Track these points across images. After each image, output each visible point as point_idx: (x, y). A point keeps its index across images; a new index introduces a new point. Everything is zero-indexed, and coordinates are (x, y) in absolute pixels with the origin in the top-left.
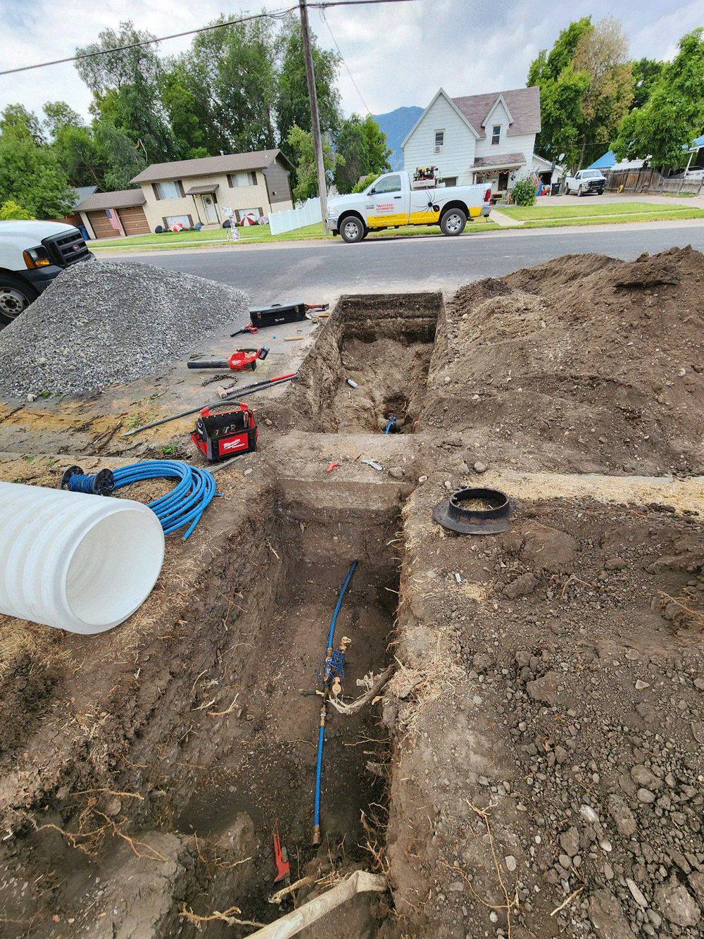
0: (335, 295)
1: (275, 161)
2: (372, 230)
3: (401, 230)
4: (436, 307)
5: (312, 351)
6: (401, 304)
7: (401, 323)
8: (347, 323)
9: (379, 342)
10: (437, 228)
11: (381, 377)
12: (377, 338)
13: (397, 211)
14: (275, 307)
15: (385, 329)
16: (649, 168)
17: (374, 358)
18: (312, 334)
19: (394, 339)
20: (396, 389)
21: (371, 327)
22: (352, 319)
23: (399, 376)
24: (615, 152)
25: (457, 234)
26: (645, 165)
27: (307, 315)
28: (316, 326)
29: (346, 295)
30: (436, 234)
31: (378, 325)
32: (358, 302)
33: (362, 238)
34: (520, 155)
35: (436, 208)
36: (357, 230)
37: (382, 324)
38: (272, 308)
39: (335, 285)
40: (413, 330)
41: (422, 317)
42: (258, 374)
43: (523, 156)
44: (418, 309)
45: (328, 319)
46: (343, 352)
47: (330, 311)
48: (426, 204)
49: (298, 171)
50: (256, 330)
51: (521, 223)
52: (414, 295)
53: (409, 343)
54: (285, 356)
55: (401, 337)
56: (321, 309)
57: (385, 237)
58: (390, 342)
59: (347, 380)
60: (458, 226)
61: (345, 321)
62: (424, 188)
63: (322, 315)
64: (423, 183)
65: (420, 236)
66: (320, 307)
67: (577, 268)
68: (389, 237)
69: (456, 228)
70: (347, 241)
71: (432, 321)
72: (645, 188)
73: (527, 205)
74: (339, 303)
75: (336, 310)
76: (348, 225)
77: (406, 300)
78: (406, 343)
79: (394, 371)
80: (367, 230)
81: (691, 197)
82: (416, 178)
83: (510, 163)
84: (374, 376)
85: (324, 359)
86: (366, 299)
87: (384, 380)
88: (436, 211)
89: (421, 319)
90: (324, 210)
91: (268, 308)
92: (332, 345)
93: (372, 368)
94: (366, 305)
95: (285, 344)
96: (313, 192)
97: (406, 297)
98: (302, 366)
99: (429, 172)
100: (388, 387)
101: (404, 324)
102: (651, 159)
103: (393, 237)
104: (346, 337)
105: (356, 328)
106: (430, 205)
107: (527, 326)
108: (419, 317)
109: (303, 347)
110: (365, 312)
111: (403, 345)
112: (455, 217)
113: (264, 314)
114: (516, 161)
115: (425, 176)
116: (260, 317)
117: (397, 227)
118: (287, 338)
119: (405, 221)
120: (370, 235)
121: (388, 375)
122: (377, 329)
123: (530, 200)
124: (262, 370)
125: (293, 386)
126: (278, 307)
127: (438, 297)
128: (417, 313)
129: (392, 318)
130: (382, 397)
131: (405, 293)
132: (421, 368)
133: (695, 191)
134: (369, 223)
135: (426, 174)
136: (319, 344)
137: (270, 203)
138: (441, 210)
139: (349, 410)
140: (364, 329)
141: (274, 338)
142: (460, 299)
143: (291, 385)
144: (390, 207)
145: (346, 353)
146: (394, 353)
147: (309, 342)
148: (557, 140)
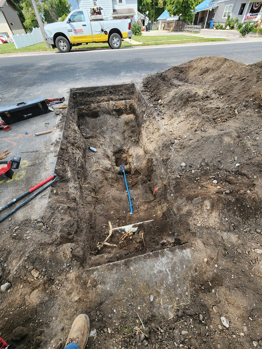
0: (66, 89)
1: (7, 3)
2: (74, 45)
3: (90, 45)
4: (132, 93)
5: (62, 144)
6: (111, 92)
7: (112, 104)
8: (79, 107)
9: (101, 117)
10: (107, 45)
11: (108, 140)
12: (100, 115)
13: (85, 34)
14: (21, 106)
15: (104, 109)
16: (181, 20)
17: (101, 127)
18: (58, 126)
19: (110, 114)
20: (119, 146)
21: (95, 108)
22: (81, 104)
23: (118, 138)
24: (169, 11)
25: (118, 48)
26: (179, 18)
27: (50, 108)
28: (59, 117)
29: (74, 88)
30: (106, 48)
31: (99, 106)
32: (83, 92)
33: (70, 50)
34: (132, 9)
35: (106, 32)
36: (65, 45)
37: (101, 106)
38: (18, 107)
39: (64, 81)
40: (120, 108)
41: (125, 100)
42: (16, 183)
43: (133, 10)
44: (122, 95)
45: (66, 110)
46: (81, 127)
47: (66, 103)
48: (100, 30)
49: (23, 12)
50: (8, 128)
51: (141, 43)
52: (117, 86)
53: (119, 115)
54: (39, 154)
55: (114, 113)
56: (59, 101)
57: (81, 49)
58: (108, 116)
59: (89, 148)
60: (118, 43)
61: (77, 106)
62: (97, 20)
63: (61, 107)
64: (96, 17)
65: (99, 49)
66: (57, 100)
67: (207, 65)
68: (84, 49)
69: (117, 44)
70: (61, 51)
71: (131, 101)
72: (180, 29)
73: (139, 35)
74: (71, 95)
75: (70, 101)
76: (60, 42)
77: (114, 89)
78: (117, 116)
79: (114, 134)
80: (71, 45)
81: (198, 33)
82: (92, 13)
83: (129, 13)
84: (104, 140)
85: (73, 145)
86: (88, 90)
87: (110, 141)
88: (106, 34)
89: (124, 101)
90: (44, 33)
91: (14, 107)
92: (75, 131)
93: (101, 135)
94: (89, 95)
95: (38, 139)
96: (35, 24)
97: (113, 88)
98: (58, 164)
99: (98, 10)
100: (114, 145)
101: (114, 105)
102: (181, 16)
103: (85, 49)
104: (81, 116)
105: (85, 110)
106: (102, 30)
107: (223, 113)
108: (122, 99)
109: (54, 141)
110: (89, 99)
111: (115, 117)
112: (116, 38)
113: (12, 112)
114: (131, 13)
115: (96, 13)
116: (9, 115)
117: (87, 43)
118: (37, 134)
119: (90, 40)
120: (73, 48)
121: (112, 138)
122: (98, 109)
123: (140, 33)
124: (19, 177)
125: (55, 192)
126: (23, 105)
127: (133, 86)
128: (122, 97)
129: (106, 101)
130: (112, 152)
131: (112, 84)
132: (130, 131)
133: (198, 30)
134: (72, 41)
135: (97, 11)
136: (66, 134)
137: (11, 30)
138: (108, 34)
139: (98, 173)
140: (91, 110)
141: (27, 134)
142: (148, 88)
143: (52, 191)
144: (81, 31)
145: (83, 127)
146: (112, 123)
147: (57, 135)
148: (144, 4)
